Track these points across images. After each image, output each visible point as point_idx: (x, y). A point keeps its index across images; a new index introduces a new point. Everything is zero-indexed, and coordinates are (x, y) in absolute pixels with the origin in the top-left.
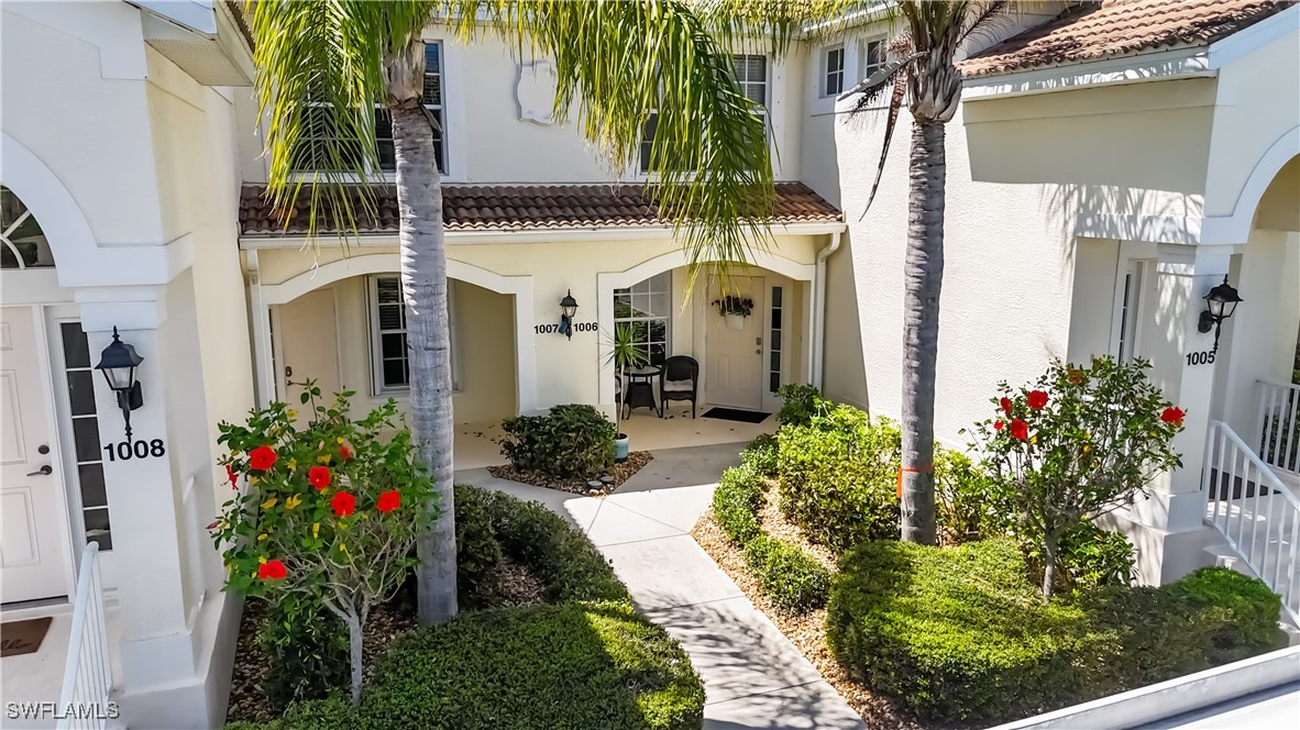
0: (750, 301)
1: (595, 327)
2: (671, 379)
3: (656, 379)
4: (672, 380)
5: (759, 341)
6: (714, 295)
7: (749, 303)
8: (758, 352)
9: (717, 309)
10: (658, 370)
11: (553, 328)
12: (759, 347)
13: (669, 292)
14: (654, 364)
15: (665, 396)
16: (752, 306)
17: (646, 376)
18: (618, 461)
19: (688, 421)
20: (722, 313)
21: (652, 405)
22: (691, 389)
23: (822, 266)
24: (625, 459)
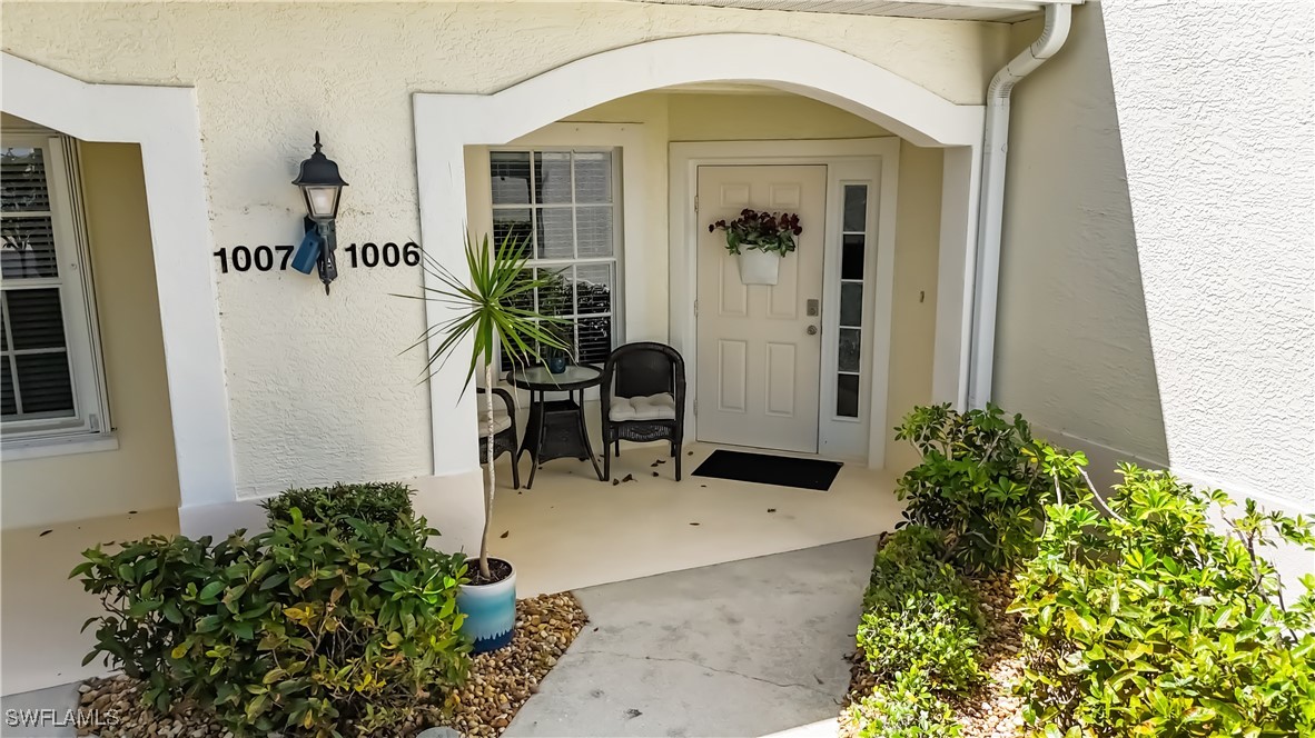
0: (795, 219)
1: (411, 254)
2: (626, 392)
3: (593, 393)
4: (628, 396)
5: (813, 308)
6: (713, 211)
7: (793, 224)
8: (812, 331)
9: (721, 237)
10: (595, 375)
11: (278, 257)
12: (813, 321)
13: (615, 204)
14: (586, 363)
15: (613, 431)
16: (798, 231)
17: (570, 387)
18: (480, 647)
19: (663, 487)
20: (733, 247)
21: (584, 453)
22: (670, 414)
23: (1000, 106)
24: (505, 639)
